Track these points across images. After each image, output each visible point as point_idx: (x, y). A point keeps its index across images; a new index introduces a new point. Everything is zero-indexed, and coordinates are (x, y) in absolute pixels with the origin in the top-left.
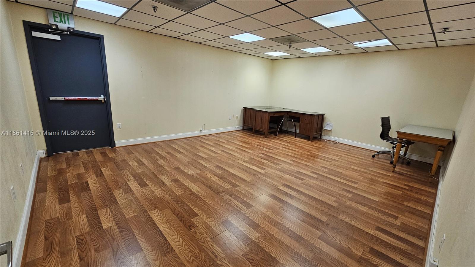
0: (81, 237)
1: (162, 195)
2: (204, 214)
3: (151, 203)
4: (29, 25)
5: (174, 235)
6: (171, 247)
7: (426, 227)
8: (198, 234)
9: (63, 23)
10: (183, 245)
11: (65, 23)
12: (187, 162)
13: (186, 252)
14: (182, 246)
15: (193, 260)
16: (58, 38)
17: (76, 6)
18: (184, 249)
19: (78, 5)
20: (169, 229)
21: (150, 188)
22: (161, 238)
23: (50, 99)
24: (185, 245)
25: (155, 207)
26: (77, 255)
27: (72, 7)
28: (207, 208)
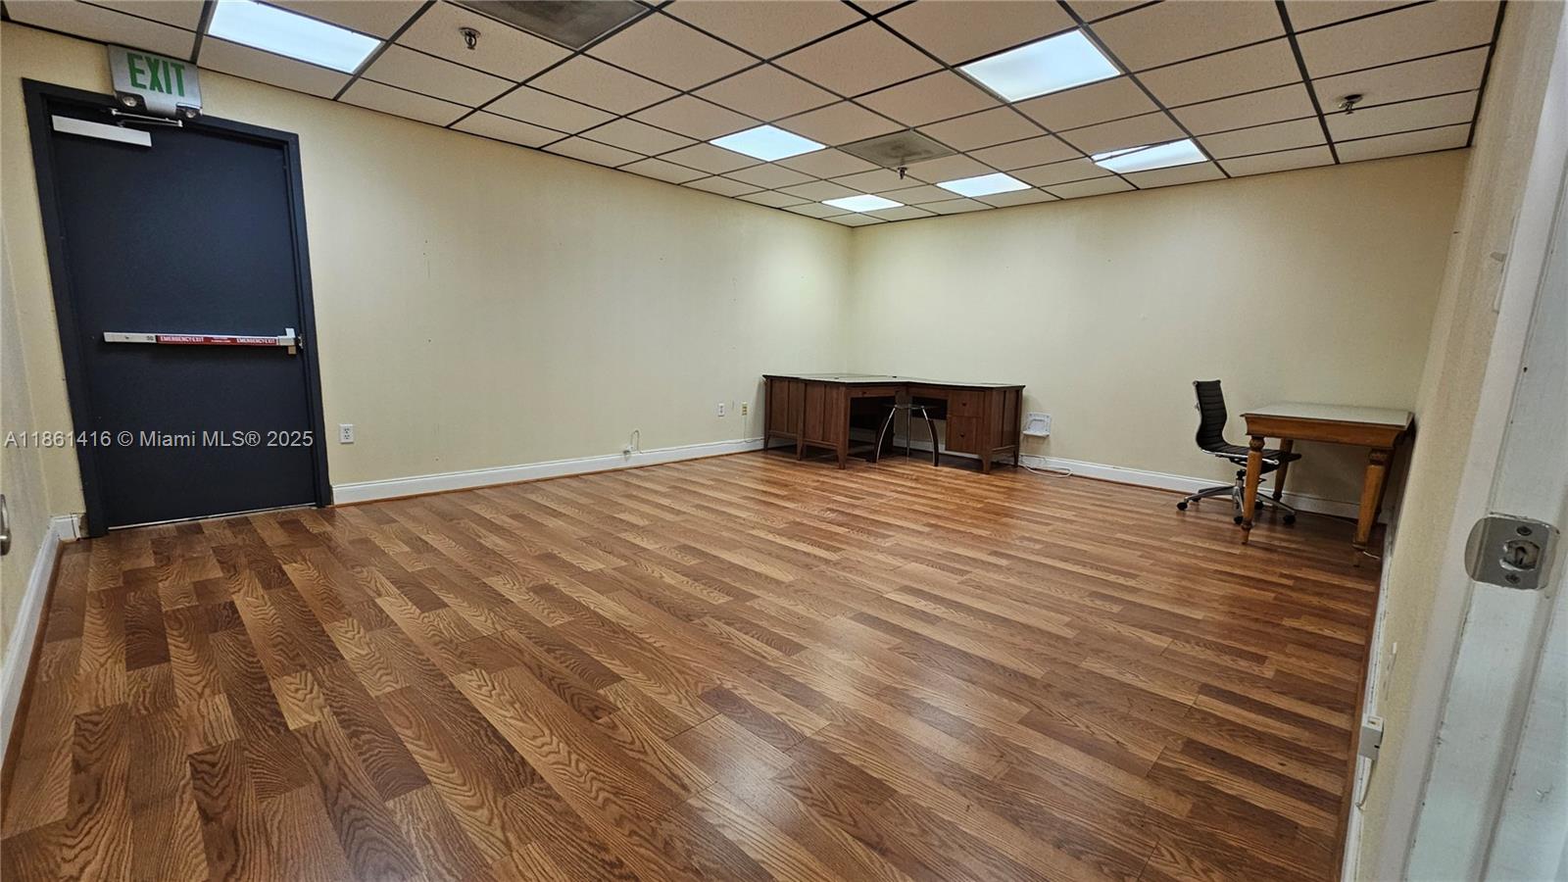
0: (209, 758)
1: (495, 629)
2: (640, 675)
3: (458, 653)
4: (43, 95)
5: (541, 736)
6: (528, 770)
7: (1353, 678)
8: (622, 729)
9: (162, 91)
10: (570, 762)
11: (169, 91)
12: (583, 539)
13: (582, 780)
14: (569, 765)
15: (606, 800)
16: (143, 139)
17: (210, 33)
18: (575, 772)
19: (215, 28)
20: (522, 720)
21: (454, 611)
22: (494, 747)
23: (107, 340)
24: (577, 761)
25: (475, 664)
26: (194, 806)
27: (197, 38)
28: (652, 659)
